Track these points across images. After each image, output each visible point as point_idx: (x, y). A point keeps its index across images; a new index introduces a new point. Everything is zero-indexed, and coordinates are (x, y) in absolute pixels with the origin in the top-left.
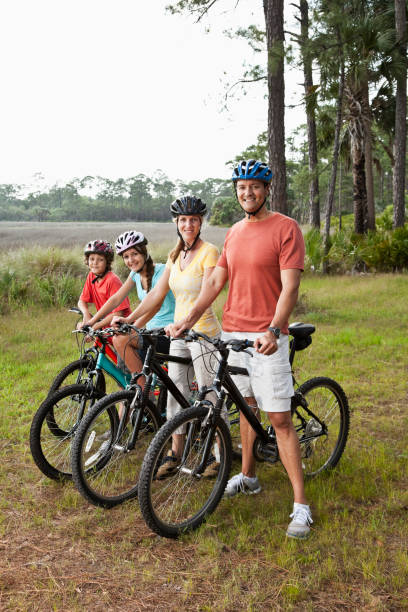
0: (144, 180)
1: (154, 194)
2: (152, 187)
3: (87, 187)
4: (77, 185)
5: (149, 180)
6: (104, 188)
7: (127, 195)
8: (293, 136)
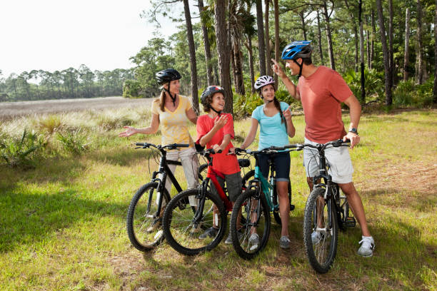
0: (73, 71)
1: (80, 80)
2: (79, 76)
3: (34, 77)
4: (26, 76)
5: (76, 71)
6: (45, 78)
7: (62, 82)
8: (170, 41)
